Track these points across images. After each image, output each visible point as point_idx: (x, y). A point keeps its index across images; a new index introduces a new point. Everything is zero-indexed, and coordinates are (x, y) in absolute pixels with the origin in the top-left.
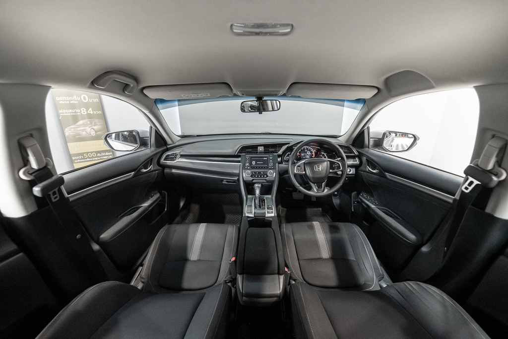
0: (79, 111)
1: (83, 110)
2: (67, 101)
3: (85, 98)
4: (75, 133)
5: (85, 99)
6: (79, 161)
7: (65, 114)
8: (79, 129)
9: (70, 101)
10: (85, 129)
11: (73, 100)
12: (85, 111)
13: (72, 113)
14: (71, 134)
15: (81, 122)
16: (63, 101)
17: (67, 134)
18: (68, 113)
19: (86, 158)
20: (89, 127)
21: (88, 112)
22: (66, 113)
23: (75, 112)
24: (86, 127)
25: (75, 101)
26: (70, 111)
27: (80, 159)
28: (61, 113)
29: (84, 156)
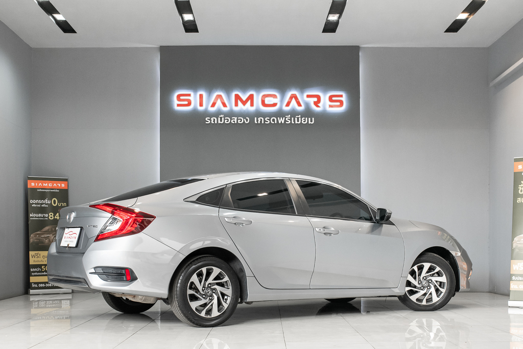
0: (47, 215)
1: (51, 215)
2: (39, 204)
4: (38, 241)
5: (55, 203)
6: (36, 274)
7: (34, 219)
8: (43, 236)
9: (42, 204)
10: (48, 237)
11: (44, 204)
12: (52, 216)
13: (41, 217)
14: (36, 241)
15: (47, 228)
16: (36, 204)
17: (31, 240)
18: (37, 217)
19: (43, 272)
20: (53, 235)
21: (55, 217)
22: (36, 217)
23: (44, 217)
24: (49, 234)
25: (46, 204)
26: (40, 215)
27: (38, 272)
28: (32, 217)
29: (42, 269)
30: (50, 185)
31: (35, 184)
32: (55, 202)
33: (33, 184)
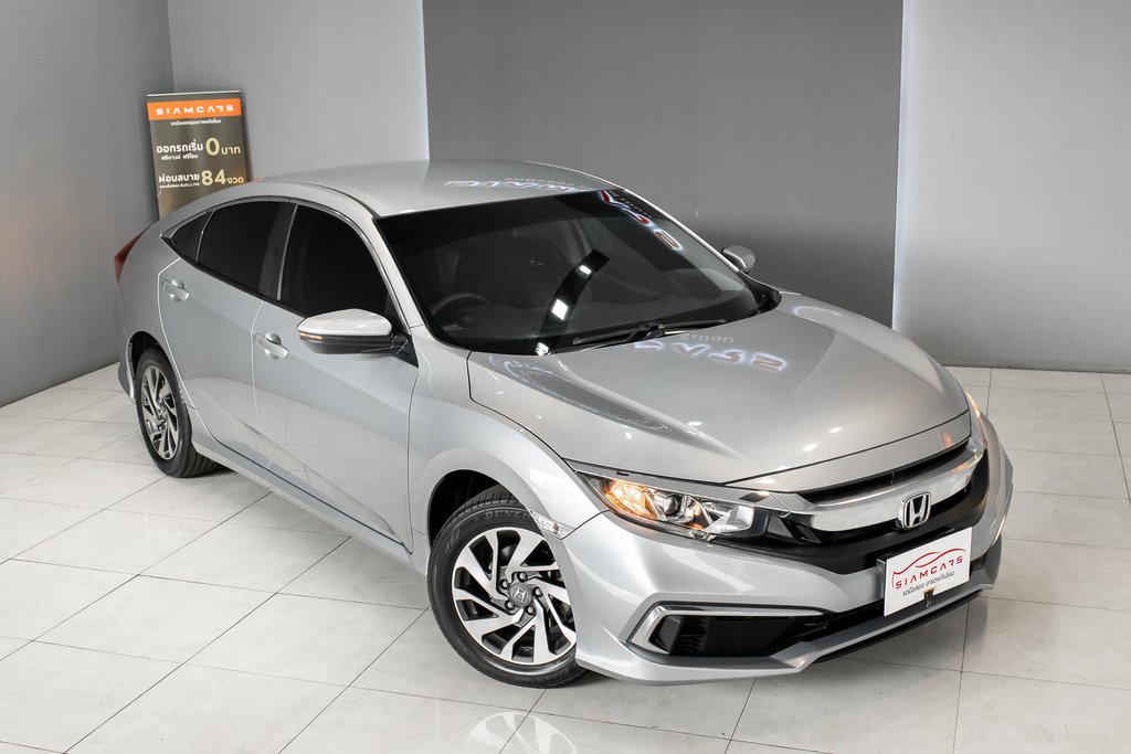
0: (196, 177)
1: (207, 175)
2: (177, 154)
3: (213, 147)
5: (213, 150)
7: (169, 186)
9: (183, 153)
11: (188, 152)
12: (209, 177)
13: (184, 182)
16: (169, 154)
18: (175, 183)
21: (217, 180)
22: (171, 183)
23: (190, 181)
25: (193, 153)
26: (181, 178)
28: (162, 183)
30: (200, 110)
31: (165, 111)
32: (214, 147)
33: (160, 112)
